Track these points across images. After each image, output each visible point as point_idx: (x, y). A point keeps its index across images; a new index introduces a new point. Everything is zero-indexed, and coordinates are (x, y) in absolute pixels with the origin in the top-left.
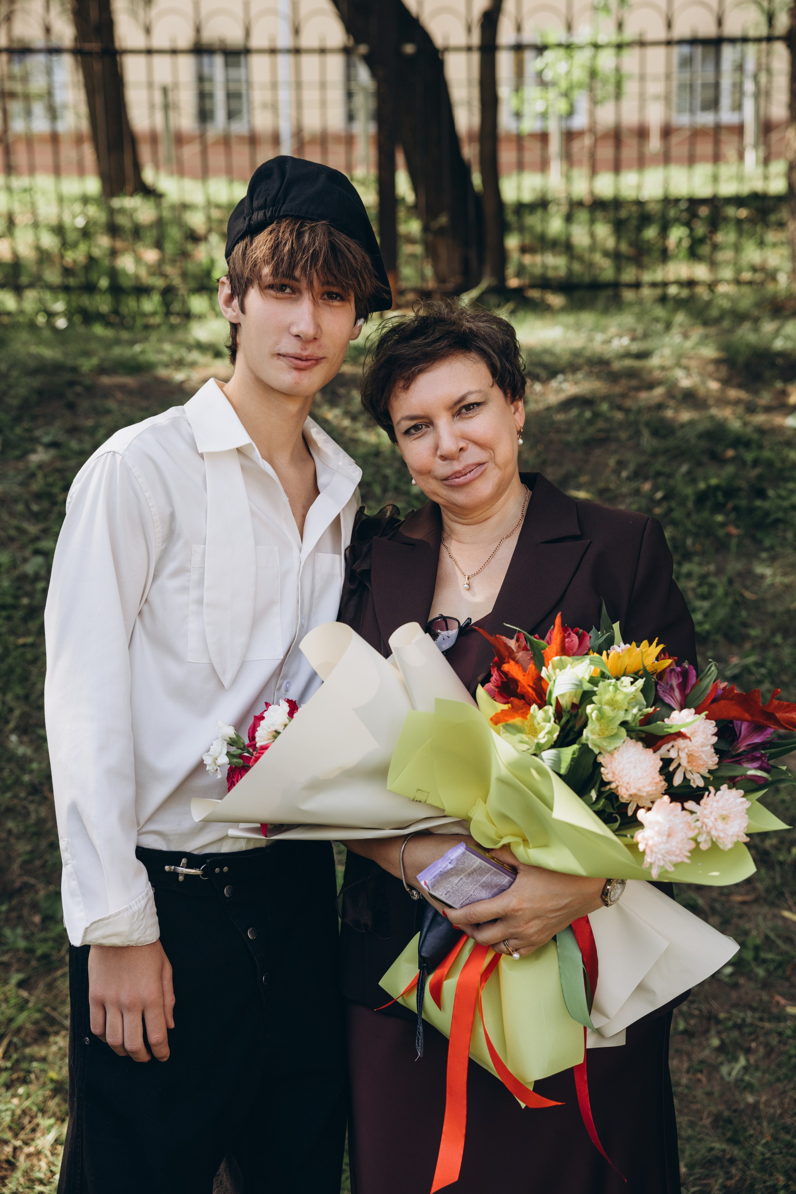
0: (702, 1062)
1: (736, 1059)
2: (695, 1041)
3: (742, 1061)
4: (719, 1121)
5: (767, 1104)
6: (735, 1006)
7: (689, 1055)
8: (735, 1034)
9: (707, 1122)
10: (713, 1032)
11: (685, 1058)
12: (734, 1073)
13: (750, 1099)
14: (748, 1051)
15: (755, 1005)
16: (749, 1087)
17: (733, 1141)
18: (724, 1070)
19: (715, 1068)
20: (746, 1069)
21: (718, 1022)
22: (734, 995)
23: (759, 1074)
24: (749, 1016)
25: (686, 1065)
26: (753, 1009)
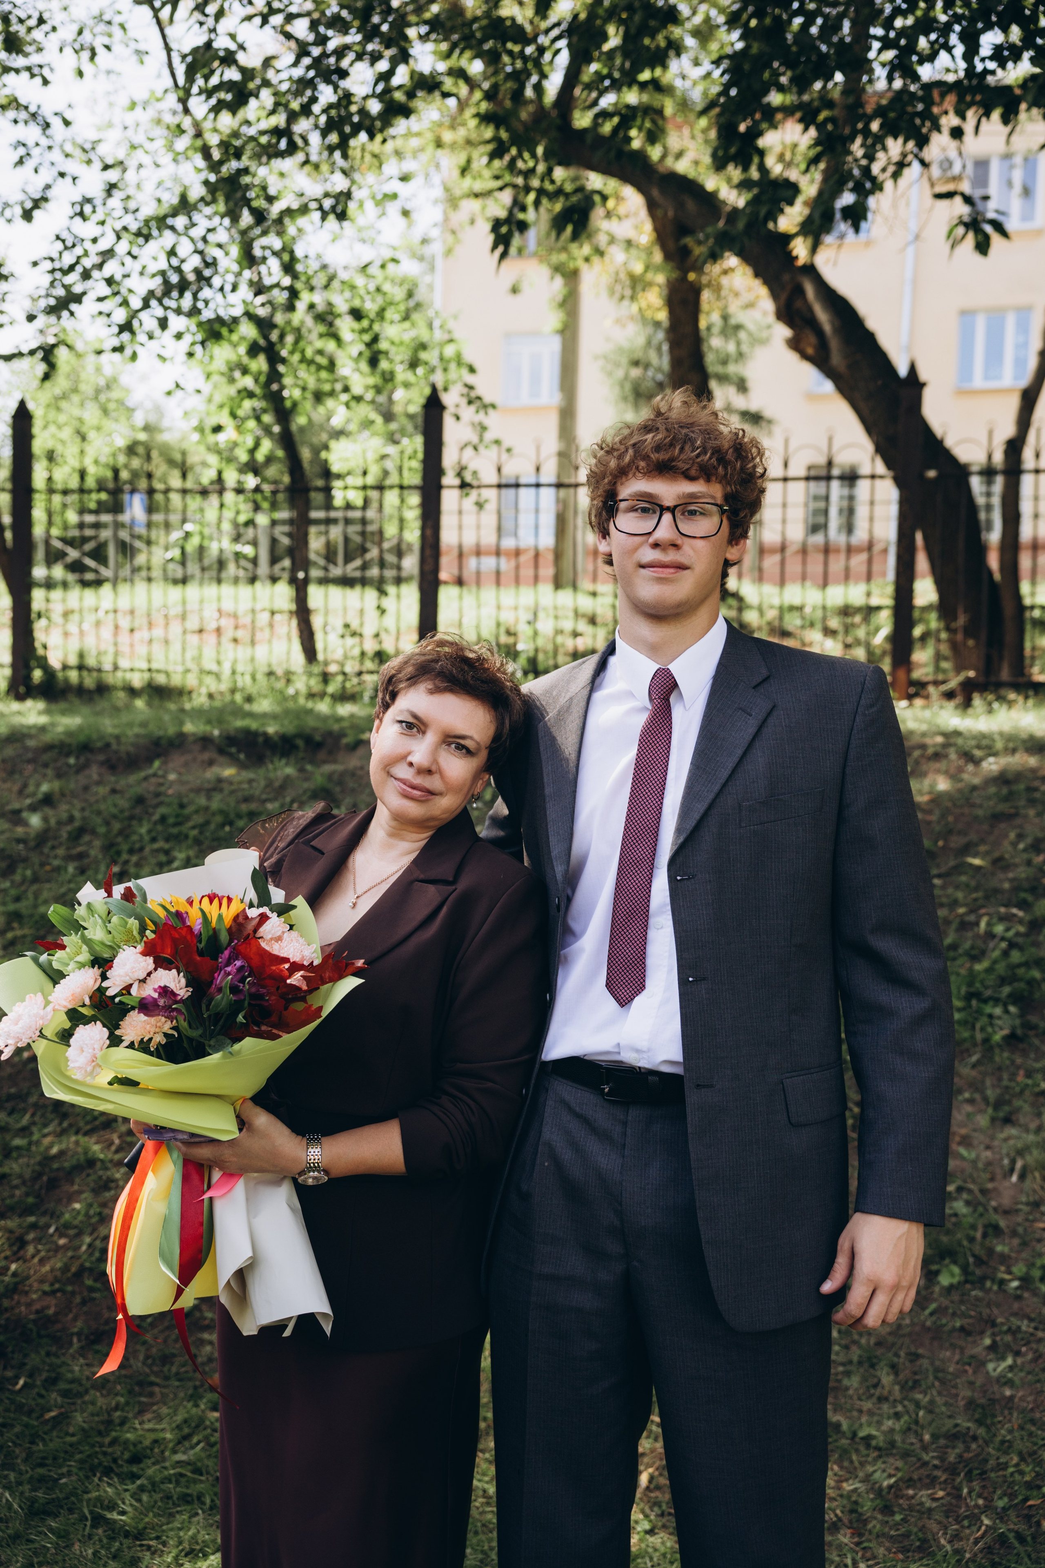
0: (972, 1357)
1: (1003, 1359)
2: (970, 1339)
3: (1009, 1361)
4: (971, 1404)
5: (1022, 1399)
6: (1015, 1314)
7: (962, 1349)
8: (1008, 1338)
9: (962, 1403)
10: (988, 1333)
11: (958, 1351)
12: (999, 1370)
13: (1008, 1393)
14: (1017, 1354)
15: (1033, 1316)
16: (1010, 1383)
17: (980, 1422)
18: (990, 1366)
19: (983, 1364)
20: (1011, 1368)
21: (994, 1324)
22: (1016, 1306)
23: (1022, 1374)
24: (1025, 1325)
25: (957, 1357)
26: (1031, 1320)
